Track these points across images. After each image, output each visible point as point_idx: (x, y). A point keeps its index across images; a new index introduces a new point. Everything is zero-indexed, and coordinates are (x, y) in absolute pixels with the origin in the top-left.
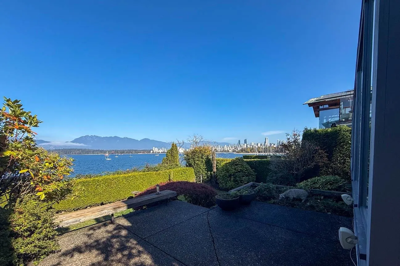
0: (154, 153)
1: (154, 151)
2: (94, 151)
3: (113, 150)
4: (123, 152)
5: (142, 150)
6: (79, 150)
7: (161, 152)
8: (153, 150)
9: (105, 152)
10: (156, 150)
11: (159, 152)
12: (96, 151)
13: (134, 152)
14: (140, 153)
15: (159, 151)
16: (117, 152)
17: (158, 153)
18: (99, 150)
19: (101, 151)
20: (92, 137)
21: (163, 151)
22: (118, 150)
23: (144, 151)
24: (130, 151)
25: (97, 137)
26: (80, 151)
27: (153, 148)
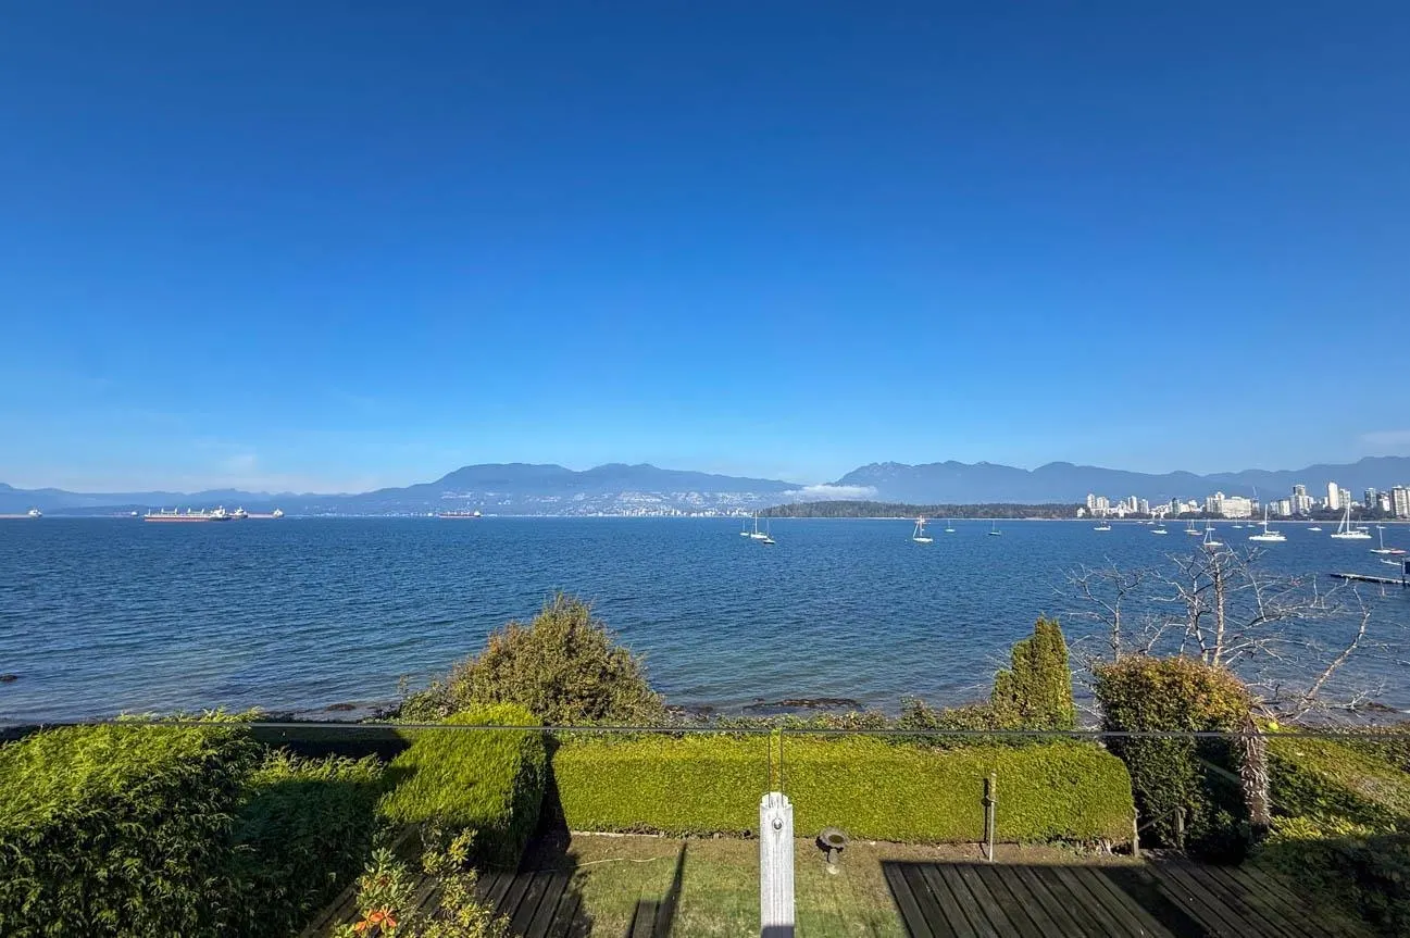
0: (1091, 516)
1: (1093, 511)
2: (889, 509)
3: (942, 506)
4: (972, 511)
5: (1043, 507)
6: (852, 504)
7: (1126, 515)
8: (1090, 505)
9: (918, 511)
10: (1100, 505)
11: (1116, 515)
12: (895, 507)
13: (1010, 513)
14: (1034, 516)
15: (1114, 510)
16: (952, 510)
17: (1108, 516)
18: (902, 506)
19: (909, 510)
20: (885, 466)
21: (1136, 510)
22: (958, 507)
23: (1048, 510)
24: (996, 510)
25: (899, 466)
26: (856, 508)
27: (1089, 498)
